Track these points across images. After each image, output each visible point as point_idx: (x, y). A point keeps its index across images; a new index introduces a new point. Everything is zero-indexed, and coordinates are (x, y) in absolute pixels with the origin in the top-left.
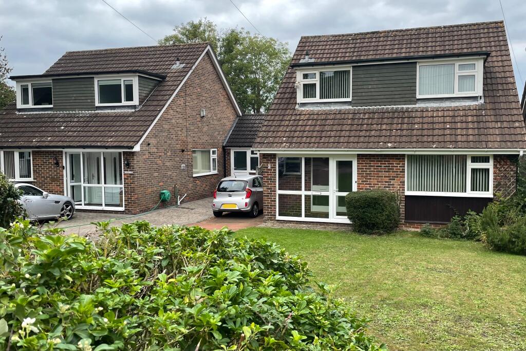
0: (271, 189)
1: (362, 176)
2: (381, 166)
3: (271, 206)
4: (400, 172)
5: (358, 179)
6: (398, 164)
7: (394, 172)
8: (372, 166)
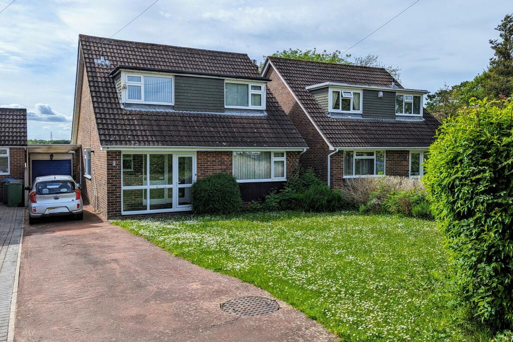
0: (116, 185)
1: (201, 170)
2: (215, 161)
3: (115, 202)
4: (230, 165)
5: (197, 172)
6: (228, 159)
7: (225, 165)
8: (209, 161)
